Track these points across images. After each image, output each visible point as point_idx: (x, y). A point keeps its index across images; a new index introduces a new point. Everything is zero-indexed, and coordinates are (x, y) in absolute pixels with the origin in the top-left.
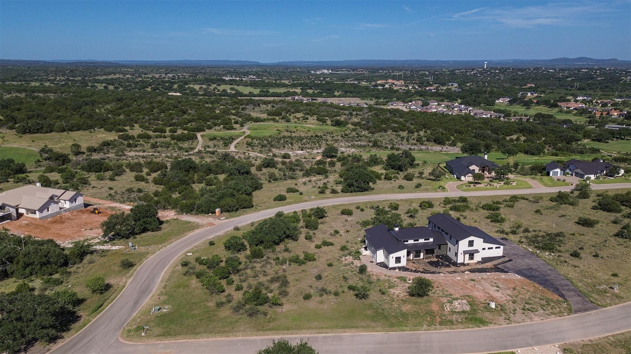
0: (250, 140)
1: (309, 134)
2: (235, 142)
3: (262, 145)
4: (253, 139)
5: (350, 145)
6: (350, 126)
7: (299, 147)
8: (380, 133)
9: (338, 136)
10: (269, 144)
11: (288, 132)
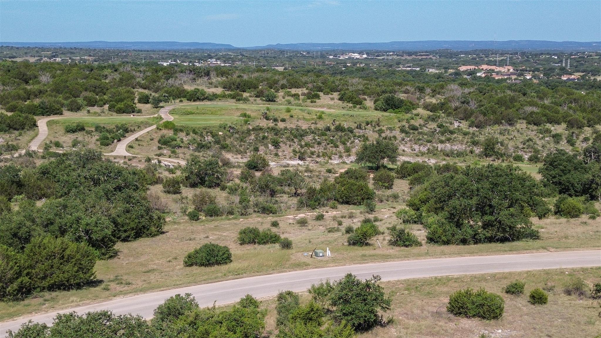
0: (170, 133)
1: (321, 125)
2: (130, 138)
3: (199, 144)
4: (177, 130)
5: (424, 149)
6: (420, 111)
7: (294, 151)
8: (496, 127)
9: (391, 129)
10: (217, 142)
11: (267, 118)
